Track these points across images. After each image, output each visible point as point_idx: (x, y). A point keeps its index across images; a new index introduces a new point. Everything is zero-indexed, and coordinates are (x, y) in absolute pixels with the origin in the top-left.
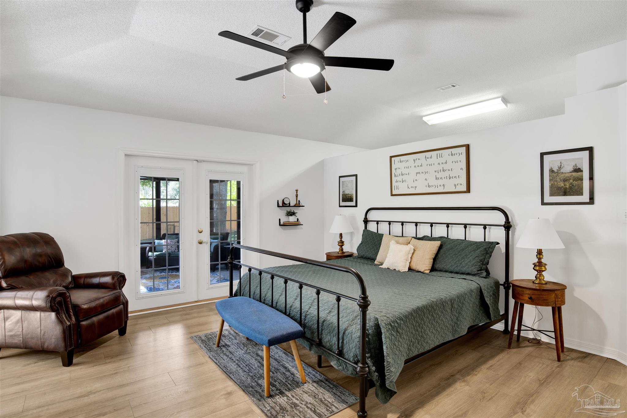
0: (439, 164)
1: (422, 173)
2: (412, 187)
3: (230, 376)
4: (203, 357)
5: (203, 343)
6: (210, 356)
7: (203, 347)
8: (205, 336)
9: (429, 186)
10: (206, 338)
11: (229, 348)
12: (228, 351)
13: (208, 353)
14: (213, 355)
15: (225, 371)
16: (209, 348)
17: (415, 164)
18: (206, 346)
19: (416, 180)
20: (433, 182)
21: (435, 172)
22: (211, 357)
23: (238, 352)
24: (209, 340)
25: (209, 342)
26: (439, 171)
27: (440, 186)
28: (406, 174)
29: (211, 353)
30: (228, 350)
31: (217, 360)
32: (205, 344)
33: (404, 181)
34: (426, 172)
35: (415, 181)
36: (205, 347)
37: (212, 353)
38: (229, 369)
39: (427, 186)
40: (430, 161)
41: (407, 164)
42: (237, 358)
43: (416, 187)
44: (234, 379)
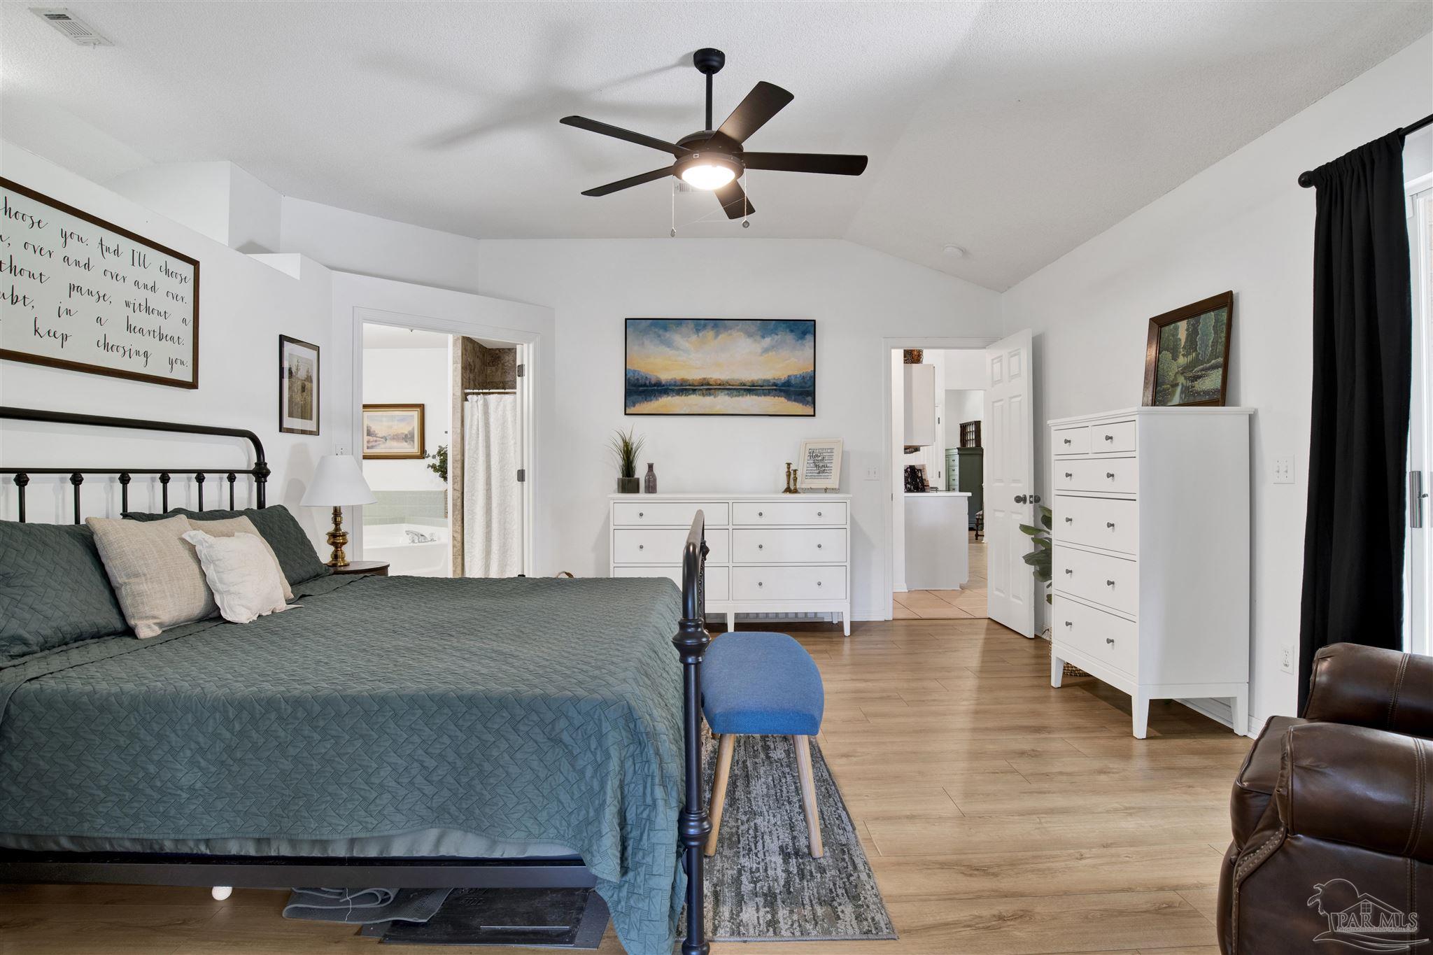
0: (137, 283)
1: (90, 293)
2: (52, 334)
3: (828, 777)
4: (871, 839)
5: (856, 886)
6: (851, 829)
7: (860, 866)
8: (838, 918)
9: (106, 346)
10: (839, 909)
11: (788, 841)
12: (795, 833)
13: (853, 841)
14: (841, 832)
15: (833, 788)
16: (843, 860)
17: (66, 252)
18: (850, 868)
19: (68, 312)
20: (119, 336)
21: (127, 304)
22: (849, 828)
23: (773, 821)
24: (831, 890)
25: (835, 884)
26: (137, 306)
27: (138, 353)
28: (31, 275)
29: (844, 841)
30: (794, 838)
31: (840, 816)
32: (852, 878)
33: (21, 298)
34: (101, 295)
35: (64, 315)
36: (855, 868)
37: (842, 837)
38: (823, 789)
39: (101, 343)
40: (111, 262)
41: (36, 237)
42: (788, 807)
43: (65, 338)
44: (825, 770)
